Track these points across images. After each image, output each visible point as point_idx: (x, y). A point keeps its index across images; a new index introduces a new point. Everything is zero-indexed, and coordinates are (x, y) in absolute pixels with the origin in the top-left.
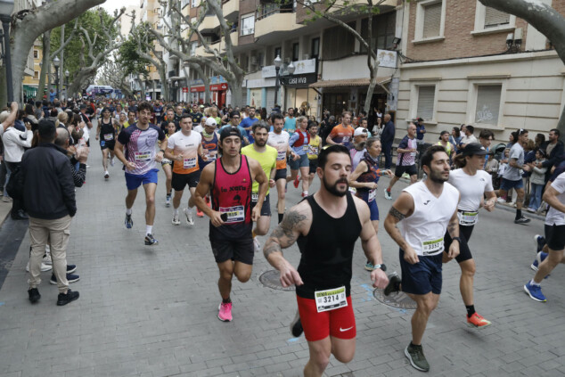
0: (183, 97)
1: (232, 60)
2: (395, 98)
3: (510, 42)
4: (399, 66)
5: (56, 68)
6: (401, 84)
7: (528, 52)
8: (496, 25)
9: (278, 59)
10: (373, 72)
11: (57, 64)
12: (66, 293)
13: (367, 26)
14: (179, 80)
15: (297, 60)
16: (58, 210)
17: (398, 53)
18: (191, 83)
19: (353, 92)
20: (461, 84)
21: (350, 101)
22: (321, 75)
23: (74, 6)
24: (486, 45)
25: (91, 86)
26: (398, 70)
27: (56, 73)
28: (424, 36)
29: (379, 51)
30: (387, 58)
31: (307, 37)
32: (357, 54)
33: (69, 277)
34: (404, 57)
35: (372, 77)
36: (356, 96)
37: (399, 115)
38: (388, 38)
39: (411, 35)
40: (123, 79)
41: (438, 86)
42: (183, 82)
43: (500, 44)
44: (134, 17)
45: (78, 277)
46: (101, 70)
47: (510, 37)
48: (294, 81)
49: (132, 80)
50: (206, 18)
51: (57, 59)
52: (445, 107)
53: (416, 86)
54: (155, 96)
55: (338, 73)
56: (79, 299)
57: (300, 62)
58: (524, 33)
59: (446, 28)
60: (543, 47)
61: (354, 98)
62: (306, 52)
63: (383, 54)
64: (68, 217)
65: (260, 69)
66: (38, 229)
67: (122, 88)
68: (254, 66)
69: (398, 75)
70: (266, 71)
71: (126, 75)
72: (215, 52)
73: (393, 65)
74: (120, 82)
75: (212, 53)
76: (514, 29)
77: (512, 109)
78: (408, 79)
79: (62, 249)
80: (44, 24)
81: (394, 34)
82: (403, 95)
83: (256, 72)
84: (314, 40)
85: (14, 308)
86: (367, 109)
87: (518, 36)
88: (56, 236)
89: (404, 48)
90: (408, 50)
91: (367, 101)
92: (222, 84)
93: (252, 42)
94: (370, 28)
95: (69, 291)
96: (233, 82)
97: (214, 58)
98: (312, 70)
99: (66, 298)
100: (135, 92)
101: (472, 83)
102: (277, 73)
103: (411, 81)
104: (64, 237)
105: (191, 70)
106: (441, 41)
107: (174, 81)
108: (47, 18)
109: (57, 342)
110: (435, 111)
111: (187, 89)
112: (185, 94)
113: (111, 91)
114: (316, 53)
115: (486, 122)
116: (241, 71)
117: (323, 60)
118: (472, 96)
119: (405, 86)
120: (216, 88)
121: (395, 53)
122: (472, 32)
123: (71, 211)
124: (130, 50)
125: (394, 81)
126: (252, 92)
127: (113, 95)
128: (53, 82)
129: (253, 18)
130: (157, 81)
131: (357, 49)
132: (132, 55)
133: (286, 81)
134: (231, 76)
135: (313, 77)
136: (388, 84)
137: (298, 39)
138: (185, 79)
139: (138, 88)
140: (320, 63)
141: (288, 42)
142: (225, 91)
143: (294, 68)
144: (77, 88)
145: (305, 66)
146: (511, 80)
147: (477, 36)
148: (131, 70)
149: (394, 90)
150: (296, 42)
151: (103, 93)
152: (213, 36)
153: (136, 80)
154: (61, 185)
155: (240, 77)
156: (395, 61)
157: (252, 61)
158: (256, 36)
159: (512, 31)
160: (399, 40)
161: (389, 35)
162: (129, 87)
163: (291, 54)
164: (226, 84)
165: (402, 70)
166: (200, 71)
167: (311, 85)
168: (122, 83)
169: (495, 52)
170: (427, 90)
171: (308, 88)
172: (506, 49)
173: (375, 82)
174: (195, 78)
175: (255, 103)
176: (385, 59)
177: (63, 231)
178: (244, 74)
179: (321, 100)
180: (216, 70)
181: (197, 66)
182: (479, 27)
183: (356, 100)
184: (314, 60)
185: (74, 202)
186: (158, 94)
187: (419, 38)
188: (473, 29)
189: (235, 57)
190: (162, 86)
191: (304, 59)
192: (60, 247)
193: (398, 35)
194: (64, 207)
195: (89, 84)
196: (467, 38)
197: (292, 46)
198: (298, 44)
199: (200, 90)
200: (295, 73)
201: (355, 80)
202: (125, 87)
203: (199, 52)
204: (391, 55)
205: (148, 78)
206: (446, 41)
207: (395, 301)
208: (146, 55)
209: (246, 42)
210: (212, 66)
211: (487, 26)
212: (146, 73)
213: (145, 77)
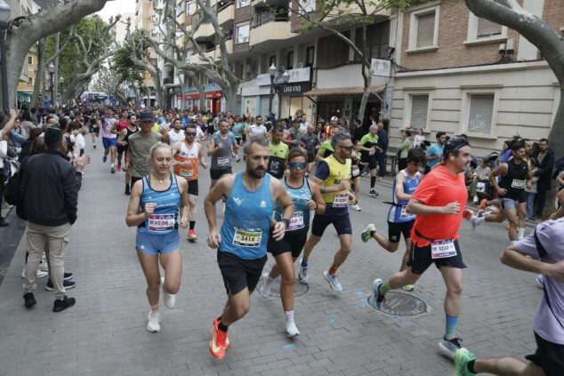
0: (178, 104)
1: (226, 68)
2: (389, 107)
3: (502, 52)
4: (393, 75)
5: (51, 74)
6: (395, 92)
7: (520, 62)
8: (489, 35)
9: (273, 67)
10: (367, 81)
11: (51, 71)
12: (62, 299)
13: (362, 35)
14: (173, 88)
15: (291, 68)
16: (60, 218)
17: (392, 61)
18: (186, 90)
19: (347, 100)
20: (454, 94)
21: (344, 110)
22: (315, 84)
23: (71, 13)
24: (478, 55)
25: (86, 93)
26: (392, 79)
27: (51, 79)
28: (418, 46)
29: (373, 60)
30: (381, 67)
31: (301, 46)
32: (351, 63)
33: (66, 284)
34: (397, 66)
35: (366, 86)
36: (350, 104)
37: (393, 123)
38: (382, 47)
39: (405, 45)
40: (117, 86)
41: (432, 95)
42: (177, 90)
43: (492, 54)
44: (129, 24)
45: (73, 283)
46: (95, 77)
47: (502, 47)
48: (288, 89)
49: (126, 87)
50: (201, 26)
51: (52, 66)
52: (438, 116)
53: (410, 95)
54: (149, 103)
55: (332, 81)
56: (76, 305)
57: (294, 70)
58: (516, 43)
59: (439, 38)
60: (535, 57)
61: (348, 106)
62: (300, 60)
63: (377, 63)
64: (68, 224)
65: (255, 77)
66: (36, 235)
67: (116, 95)
68: (248, 74)
69: (391, 84)
70: (261, 79)
71: (120, 82)
72: (210, 60)
73: (387, 74)
74: (115, 88)
75: (207, 61)
76: (506, 40)
77: (505, 118)
78: (401, 87)
79: (61, 256)
80: (40, 30)
81: (388, 43)
82: (397, 104)
83: (250, 80)
84: (308, 49)
85: (10, 314)
86: (361, 118)
87: (510, 46)
88: (55, 244)
89: (397, 57)
90: (401, 60)
91: (361, 110)
92: (217, 92)
93: (247, 50)
94: (364, 38)
95: (65, 297)
96: (228, 90)
97: (209, 66)
98: (307, 78)
99: (62, 304)
100: (129, 99)
101: (465, 92)
102: (272, 81)
103: (405, 90)
104: (64, 244)
105: (186, 77)
106: (435, 50)
107: (168, 89)
108: (43, 25)
109: (53, 348)
110: (428, 120)
111: (181, 96)
112: (179, 101)
113: (106, 98)
114: (310, 62)
115: (479, 130)
116: (236, 79)
117: (317, 69)
118: (465, 105)
119: (399, 95)
120: (211, 96)
121: (389, 62)
122: (465, 42)
123: (72, 219)
124: (124, 57)
125: (387, 90)
126: (247, 99)
127: (107, 102)
128: (47, 88)
129: (248, 27)
130: (152, 88)
131: (351, 58)
132: (127, 63)
133: (280, 89)
134: (226, 83)
135: (307, 86)
136: (382, 93)
137: (293, 47)
138: (179, 87)
139: (132, 95)
140: (315, 71)
141: (283, 51)
142: (219, 98)
143: (289, 76)
144: (71, 94)
145: (300, 74)
146: (504, 89)
147: (470, 46)
148: (125, 77)
149: (388, 99)
150: (290, 50)
151: (97, 100)
152: (208, 43)
153: (130, 87)
154: (65, 193)
155: (234, 85)
156: (389, 70)
157: (247, 69)
158: (251, 44)
159: (504, 41)
160: (393, 50)
161: (383, 44)
162: (123, 94)
163: (286, 62)
164: (221, 92)
165: (396, 79)
166: (195, 78)
167: (305, 94)
168: (117, 90)
169: (487, 62)
170: (420, 99)
171: (302, 96)
172: (499, 59)
173: (369, 90)
174: (190, 86)
175: (250, 111)
176: (379, 68)
177: (63, 238)
178: (239, 83)
179: (315, 108)
180: (211, 78)
181: (192, 73)
182: (472, 38)
183: (350, 108)
184: (309, 68)
185: (76, 209)
186: (153, 101)
187: (412, 47)
188: (466, 39)
189: (229, 65)
190: (157, 93)
191: (298, 67)
192: (60, 254)
193: (391, 45)
194: (65, 215)
195: (83, 90)
196: (460, 48)
197: (286, 54)
198: (292, 52)
199: (195, 98)
200: (290, 81)
201: (349, 89)
202: (119, 94)
203: (194, 59)
204: (385, 64)
205: (143, 85)
206: (439, 51)
207: (389, 308)
208: (141, 62)
209: (240, 50)
210: (206, 73)
211: (479, 36)
212: (141, 80)
213: (140, 84)
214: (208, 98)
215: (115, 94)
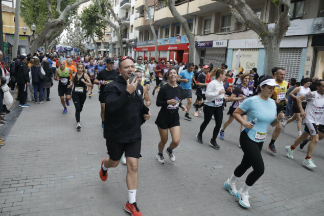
18: (140, 44)
25: (58, 46)
46: (65, 32)
49: (85, 43)
74: (79, 43)
100: (89, 51)
105: (140, 33)
111: (136, 48)
112: (133, 52)
113: (72, 49)
120: (176, 48)
124: (90, 16)
127: (73, 52)
138: (136, 40)
139: (91, 49)
151: (66, 51)
153: (88, 43)
162: (84, 47)
174: (146, 40)
190: (111, 46)
195: (56, 43)
202: (82, 47)
205: (103, 39)
212: (100, 35)
213: (100, 39)
214: (171, 51)
215: (79, 46)
